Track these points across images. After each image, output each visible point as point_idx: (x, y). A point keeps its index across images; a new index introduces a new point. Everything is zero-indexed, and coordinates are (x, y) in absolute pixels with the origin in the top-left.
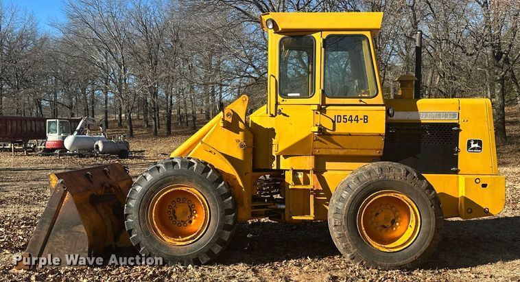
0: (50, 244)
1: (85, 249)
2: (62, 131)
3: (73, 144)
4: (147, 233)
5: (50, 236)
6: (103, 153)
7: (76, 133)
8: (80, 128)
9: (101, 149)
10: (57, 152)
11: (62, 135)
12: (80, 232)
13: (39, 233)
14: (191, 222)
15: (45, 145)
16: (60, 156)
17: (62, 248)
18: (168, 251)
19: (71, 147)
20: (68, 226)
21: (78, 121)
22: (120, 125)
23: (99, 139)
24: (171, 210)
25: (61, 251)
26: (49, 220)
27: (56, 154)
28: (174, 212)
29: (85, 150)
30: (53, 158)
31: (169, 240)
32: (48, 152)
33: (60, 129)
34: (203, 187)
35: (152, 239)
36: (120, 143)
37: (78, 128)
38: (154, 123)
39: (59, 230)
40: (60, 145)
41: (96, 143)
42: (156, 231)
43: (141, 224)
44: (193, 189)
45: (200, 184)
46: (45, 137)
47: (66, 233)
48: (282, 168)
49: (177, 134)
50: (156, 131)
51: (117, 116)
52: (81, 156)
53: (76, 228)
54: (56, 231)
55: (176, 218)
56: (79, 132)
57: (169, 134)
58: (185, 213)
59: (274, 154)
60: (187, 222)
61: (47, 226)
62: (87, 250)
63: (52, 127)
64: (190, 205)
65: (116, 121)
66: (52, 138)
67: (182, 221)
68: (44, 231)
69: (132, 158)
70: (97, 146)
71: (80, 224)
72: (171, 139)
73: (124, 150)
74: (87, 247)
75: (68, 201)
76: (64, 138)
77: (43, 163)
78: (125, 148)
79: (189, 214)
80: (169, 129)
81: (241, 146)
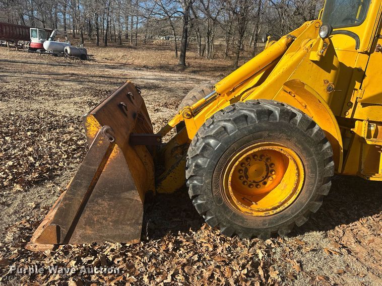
0: (87, 212)
1: (138, 220)
2: (41, 37)
3: (50, 46)
4: (220, 200)
5: (88, 203)
6: (70, 55)
7: (50, 39)
8: (53, 36)
9: (69, 52)
10: (38, 51)
11: (41, 39)
12: (133, 200)
13: (70, 199)
14: (265, 183)
15: (30, 45)
16: (41, 54)
17: (105, 219)
18: (242, 223)
19: (48, 49)
20: (114, 191)
21: (51, 32)
22: (74, 36)
23: (67, 45)
24: (243, 169)
25: (104, 222)
26: (86, 183)
27: (38, 52)
28: (247, 170)
29: (57, 51)
30: (36, 54)
31: (243, 209)
32: (33, 50)
33: (40, 35)
34: (305, 149)
35: (225, 208)
36: (81, 49)
37: (51, 36)
38: (96, 38)
39: (101, 196)
40: (41, 46)
41: (65, 48)
42: (230, 198)
43: (214, 190)
44: (289, 150)
45: (302, 145)
46: (30, 40)
47: (111, 200)
48: (355, 117)
49: (111, 46)
50: (98, 43)
51: (72, 31)
52: (56, 55)
53: (127, 195)
54: (95, 196)
55: (247, 177)
56: (52, 39)
57: (106, 46)
58: (258, 172)
59: (353, 100)
60: (261, 184)
61: (82, 191)
62: (141, 221)
63: (34, 33)
64: (268, 164)
65: (70, 34)
66: (35, 41)
67: (254, 182)
68: (79, 197)
69: (90, 60)
70: (66, 50)
71: (133, 189)
72: (108, 49)
73: (84, 55)
74: (142, 218)
75: (116, 158)
76: (43, 42)
77: (30, 58)
78: (84, 53)
79: (264, 174)
80: (106, 43)
81: (329, 89)
